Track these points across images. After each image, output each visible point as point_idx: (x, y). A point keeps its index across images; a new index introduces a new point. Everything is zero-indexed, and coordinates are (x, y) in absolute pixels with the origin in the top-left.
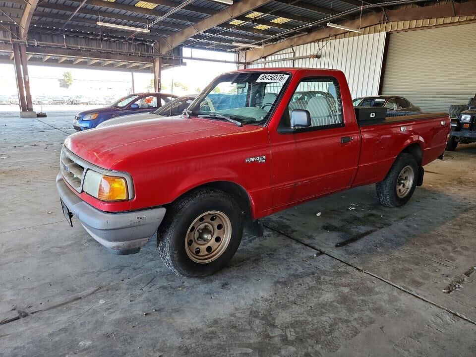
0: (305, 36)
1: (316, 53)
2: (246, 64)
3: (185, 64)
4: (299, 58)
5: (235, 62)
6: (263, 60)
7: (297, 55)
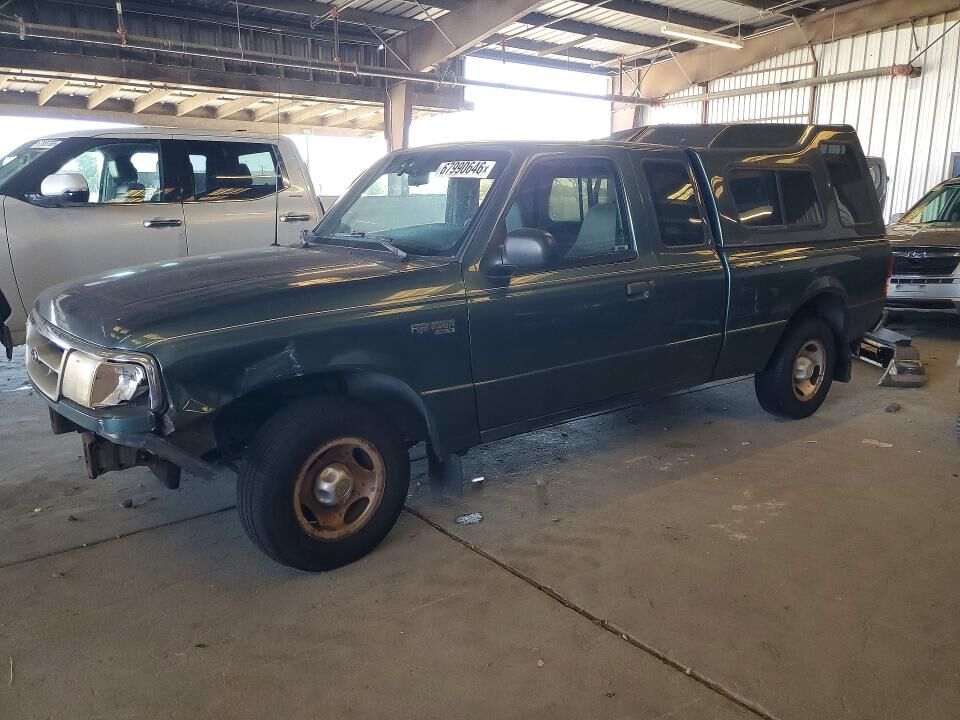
0: (860, 11)
1: (903, 60)
2: (641, 104)
3: (469, 106)
4: (834, 80)
5: (607, 98)
6: (698, 90)
7: (826, 70)
